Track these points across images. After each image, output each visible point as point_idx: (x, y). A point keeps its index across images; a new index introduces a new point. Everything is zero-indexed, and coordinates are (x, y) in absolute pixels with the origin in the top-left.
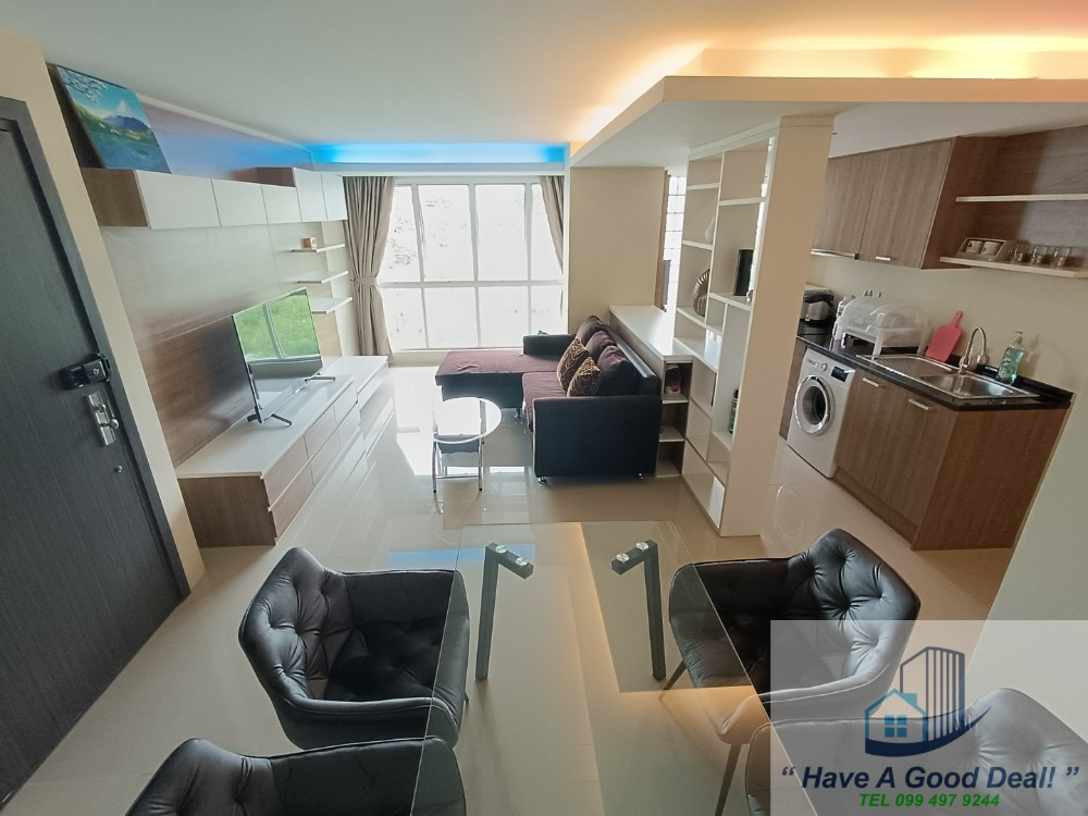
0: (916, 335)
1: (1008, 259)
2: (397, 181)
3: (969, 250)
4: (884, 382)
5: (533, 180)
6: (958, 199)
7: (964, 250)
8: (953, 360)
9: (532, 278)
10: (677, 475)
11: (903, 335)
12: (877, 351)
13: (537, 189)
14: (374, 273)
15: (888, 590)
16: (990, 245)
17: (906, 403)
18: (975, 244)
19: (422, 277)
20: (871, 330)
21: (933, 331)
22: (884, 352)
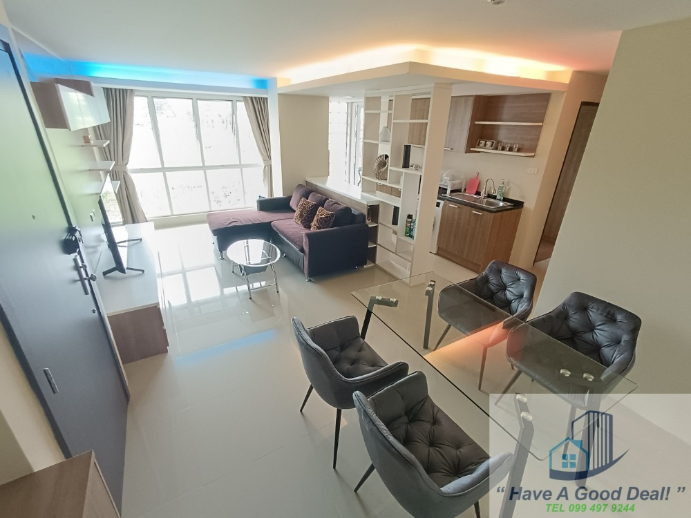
0: (461, 183)
1: (496, 149)
2: (136, 93)
3: (481, 145)
4: (459, 205)
5: (238, 99)
6: (476, 123)
7: (479, 145)
8: (478, 193)
9: (242, 163)
10: (373, 265)
11: (457, 183)
12: (448, 192)
13: (241, 106)
14: (125, 161)
15: (522, 276)
16: (489, 143)
17: (471, 213)
18: (483, 142)
19: (162, 163)
20: (445, 182)
21: (467, 182)
22: (452, 192)
